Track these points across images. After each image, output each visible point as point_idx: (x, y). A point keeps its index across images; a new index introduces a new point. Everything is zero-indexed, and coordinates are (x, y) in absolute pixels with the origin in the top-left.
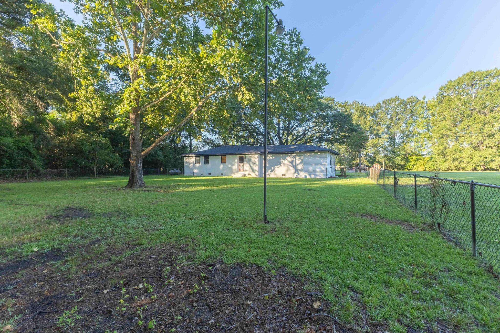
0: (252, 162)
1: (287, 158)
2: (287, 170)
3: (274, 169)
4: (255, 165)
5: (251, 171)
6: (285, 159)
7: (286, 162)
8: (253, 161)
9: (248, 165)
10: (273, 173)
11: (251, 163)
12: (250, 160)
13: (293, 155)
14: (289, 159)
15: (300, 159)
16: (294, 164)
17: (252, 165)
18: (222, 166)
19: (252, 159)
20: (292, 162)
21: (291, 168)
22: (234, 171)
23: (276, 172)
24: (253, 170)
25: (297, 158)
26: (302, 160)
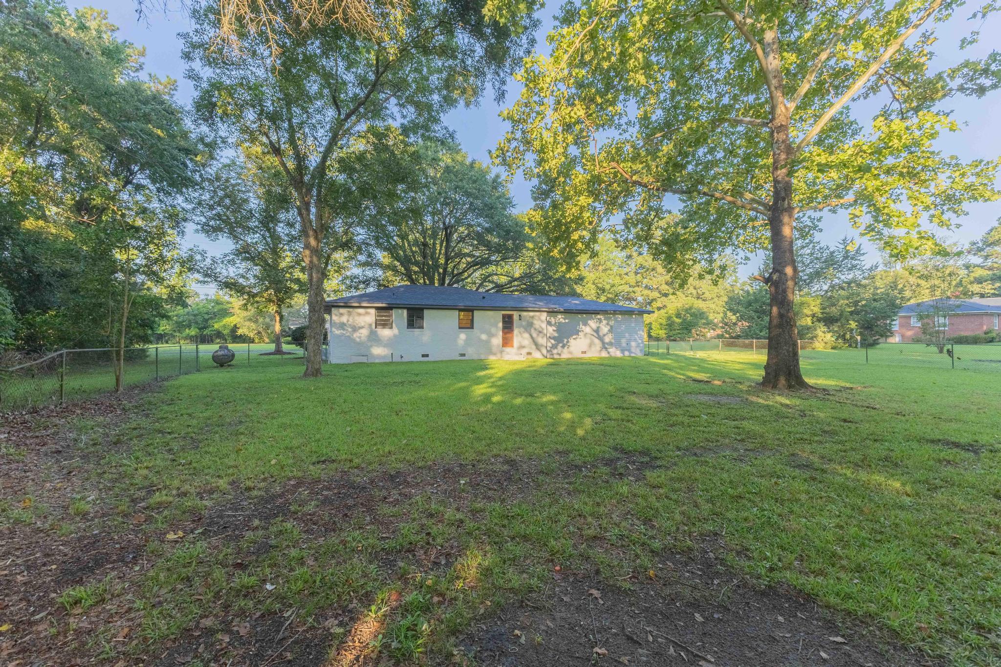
0: (535, 329)
1: (589, 322)
2: (591, 345)
3: (568, 342)
4: (541, 335)
5: (534, 347)
6: (585, 324)
7: (587, 330)
8: (537, 326)
9: (526, 335)
10: (565, 350)
11: (533, 331)
12: (530, 325)
13: (599, 317)
14: (593, 324)
15: (608, 324)
16: (601, 334)
17: (534, 335)
18: (463, 336)
19: (535, 322)
20: (597, 331)
21: (597, 341)
22: (494, 349)
23: (571, 349)
24: (538, 346)
25: (605, 322)
26: (611, 327)
